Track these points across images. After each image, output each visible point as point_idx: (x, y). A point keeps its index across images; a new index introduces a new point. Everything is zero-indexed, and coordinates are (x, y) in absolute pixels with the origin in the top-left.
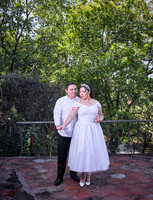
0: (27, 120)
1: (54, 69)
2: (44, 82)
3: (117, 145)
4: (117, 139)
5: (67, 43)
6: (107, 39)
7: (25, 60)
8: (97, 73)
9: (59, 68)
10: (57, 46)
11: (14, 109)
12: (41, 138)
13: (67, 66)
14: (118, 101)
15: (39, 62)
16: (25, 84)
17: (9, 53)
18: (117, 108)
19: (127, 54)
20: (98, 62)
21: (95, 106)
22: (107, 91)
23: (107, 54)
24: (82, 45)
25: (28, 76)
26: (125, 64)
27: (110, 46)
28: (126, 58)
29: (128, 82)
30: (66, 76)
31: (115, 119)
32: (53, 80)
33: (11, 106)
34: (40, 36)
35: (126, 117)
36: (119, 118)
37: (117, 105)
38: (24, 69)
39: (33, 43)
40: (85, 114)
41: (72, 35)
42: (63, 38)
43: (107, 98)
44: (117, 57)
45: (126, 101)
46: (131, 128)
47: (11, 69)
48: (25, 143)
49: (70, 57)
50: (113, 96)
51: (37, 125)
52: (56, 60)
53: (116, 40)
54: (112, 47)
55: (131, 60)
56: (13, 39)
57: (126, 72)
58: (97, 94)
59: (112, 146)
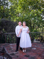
0: (7, 33)
1: (15, 17)
2: (12, 21)
3: (33, 40)
4: (33, 38)
5: (19, 10)
6: (30, 8)
7: (7, 15)
8: (28, 18)
9: (16, 17)
10: (16, 11)
11: (3, 29)
12: (11, 38)
13: (19, 16)
14: (34, 27)
15: (11, 15)
16: (7, 22)
17: (2, 13)
18: (34, 29)
20: (28, 15)
22: (31, 24)
24: (23, 10)
25: (7, 19)
26: (36, 16)
27: (31, 10)
28: (36, 14)
30: (19, 19)
31: (33, 32)
32: (15, 21)
33: (2, 28)
34: (11, 8)
35: (36, 31)
36: (34, 32)
38: (6, 18)
39: (9, 10)
41: (20, 7)
42: (18, 8)
43: (31, 26)
44: (33, 14)
45: (36, 27)
47: (2, 17)
48: (7, 39)
49: (20, 14)
50: (32, 25)
51: (10, 34)
52: (16, 15)
53: (33, 9)
54: (32, 11)
56: (3, 9)
57: (36, 18)
58: (28, 25)
59: (32, 40)
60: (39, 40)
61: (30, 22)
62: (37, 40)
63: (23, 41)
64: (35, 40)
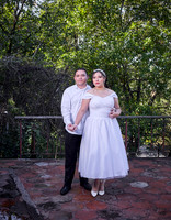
0: (27, 114)
1: (61, 52)
2: (49, 68)
3: (137, 147)
4: (137, 140)
5: (77, 21)
6: (126, 15)
7: (26, 40)
8: (114, 58)
9: (67, 51)
10: (65, 24)
11: (11, 101)
12: (45, 136)
13: (77, 49)
14: (139, 92)
15: (43, 44)
16: (26, 71)
17: (6, 32)
18: (138, 101)
19: (151, 35)
20: (115, 44)
21: (110, 97)
22: (126, 79)
23: (126, 34)
24: (95, 23)
25: (29, 60)
26: (149, 47)
27: (130, 24)
28: (149, 39)
29: (151, 68)
30: (76, 60)
31: (135, 115)
32: (60, 66)
33: (8, 97)
34: (44, 12)
35: (148, 112)
36: (140, 113)
37: (138, 96)
38: (24, 52)
39: (35, 20)
40: (98, 107)
41: (83, 11)
42: (73, 14)
43: (126, 89)
44: (138, 38)
45: (149, 92)
46: (156, 125)
48: (25, 142)
49: (81, 38)
50: (132, 86)
51: (40, 120)
52: (64, 41)
53: (137, 17)
54: (133, 26)
55: (155, 41)
56: (11, 16)
57: (150, 56)
58: (113, 83)
59: (132, 147)
60: (159, 149)
61: (125, 74)
62: (151, 148)
64: (142, 148)
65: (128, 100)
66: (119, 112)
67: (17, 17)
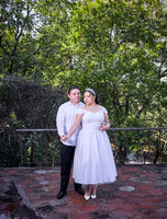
1: (57, 71)
2: (47, 86)
4: (126, 148)
5: (72, 43)
7: (26, 61)
9: (63, 70)
10: (61, 46)
11: (13, 115)
12: (43, 146)
13: (72, 68)
14: (127, 106)
15: (41, 64)
16: (26, 88)
17: (8, 54)
18: (127, 114)
19: (137, 56)
20: (105, 64)
22: (116, 96)
23: (116, 55)
24: (88, 45)
25: (28, 79)
26: (135, 66)
27: (118, 46)
28: (136, 60)
29: (138, 85)
30: (70, 79)
31: (123, 127)
32: (56, 83)
33: (9, 112)
34: (41, 35)
35: (135, 124)
37: (127, 110)
38: (24, 71)
39: (34, 42)
41: (77, 34)
42: (68, 37)
43: (116, 103)
44: (126, 59)
45: (136, 106)
46: (141, 136)
47: (10, 71)
48: (25, 152)
49: (75, 58)
50: (121, 101)
51: (38, 133)
53: (125, 40)
54: (121, 48)
55: (142, 62)
56: (12, 38)
57: (137, 75)
59: (120, 157)
60: (146, 156)
61: (115, 90)
63: (86, 159)
64: (130, 156)
65: (117, 113)
66: (108, 126)
67: (17, 40)
